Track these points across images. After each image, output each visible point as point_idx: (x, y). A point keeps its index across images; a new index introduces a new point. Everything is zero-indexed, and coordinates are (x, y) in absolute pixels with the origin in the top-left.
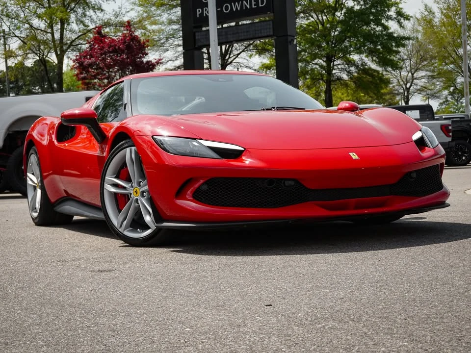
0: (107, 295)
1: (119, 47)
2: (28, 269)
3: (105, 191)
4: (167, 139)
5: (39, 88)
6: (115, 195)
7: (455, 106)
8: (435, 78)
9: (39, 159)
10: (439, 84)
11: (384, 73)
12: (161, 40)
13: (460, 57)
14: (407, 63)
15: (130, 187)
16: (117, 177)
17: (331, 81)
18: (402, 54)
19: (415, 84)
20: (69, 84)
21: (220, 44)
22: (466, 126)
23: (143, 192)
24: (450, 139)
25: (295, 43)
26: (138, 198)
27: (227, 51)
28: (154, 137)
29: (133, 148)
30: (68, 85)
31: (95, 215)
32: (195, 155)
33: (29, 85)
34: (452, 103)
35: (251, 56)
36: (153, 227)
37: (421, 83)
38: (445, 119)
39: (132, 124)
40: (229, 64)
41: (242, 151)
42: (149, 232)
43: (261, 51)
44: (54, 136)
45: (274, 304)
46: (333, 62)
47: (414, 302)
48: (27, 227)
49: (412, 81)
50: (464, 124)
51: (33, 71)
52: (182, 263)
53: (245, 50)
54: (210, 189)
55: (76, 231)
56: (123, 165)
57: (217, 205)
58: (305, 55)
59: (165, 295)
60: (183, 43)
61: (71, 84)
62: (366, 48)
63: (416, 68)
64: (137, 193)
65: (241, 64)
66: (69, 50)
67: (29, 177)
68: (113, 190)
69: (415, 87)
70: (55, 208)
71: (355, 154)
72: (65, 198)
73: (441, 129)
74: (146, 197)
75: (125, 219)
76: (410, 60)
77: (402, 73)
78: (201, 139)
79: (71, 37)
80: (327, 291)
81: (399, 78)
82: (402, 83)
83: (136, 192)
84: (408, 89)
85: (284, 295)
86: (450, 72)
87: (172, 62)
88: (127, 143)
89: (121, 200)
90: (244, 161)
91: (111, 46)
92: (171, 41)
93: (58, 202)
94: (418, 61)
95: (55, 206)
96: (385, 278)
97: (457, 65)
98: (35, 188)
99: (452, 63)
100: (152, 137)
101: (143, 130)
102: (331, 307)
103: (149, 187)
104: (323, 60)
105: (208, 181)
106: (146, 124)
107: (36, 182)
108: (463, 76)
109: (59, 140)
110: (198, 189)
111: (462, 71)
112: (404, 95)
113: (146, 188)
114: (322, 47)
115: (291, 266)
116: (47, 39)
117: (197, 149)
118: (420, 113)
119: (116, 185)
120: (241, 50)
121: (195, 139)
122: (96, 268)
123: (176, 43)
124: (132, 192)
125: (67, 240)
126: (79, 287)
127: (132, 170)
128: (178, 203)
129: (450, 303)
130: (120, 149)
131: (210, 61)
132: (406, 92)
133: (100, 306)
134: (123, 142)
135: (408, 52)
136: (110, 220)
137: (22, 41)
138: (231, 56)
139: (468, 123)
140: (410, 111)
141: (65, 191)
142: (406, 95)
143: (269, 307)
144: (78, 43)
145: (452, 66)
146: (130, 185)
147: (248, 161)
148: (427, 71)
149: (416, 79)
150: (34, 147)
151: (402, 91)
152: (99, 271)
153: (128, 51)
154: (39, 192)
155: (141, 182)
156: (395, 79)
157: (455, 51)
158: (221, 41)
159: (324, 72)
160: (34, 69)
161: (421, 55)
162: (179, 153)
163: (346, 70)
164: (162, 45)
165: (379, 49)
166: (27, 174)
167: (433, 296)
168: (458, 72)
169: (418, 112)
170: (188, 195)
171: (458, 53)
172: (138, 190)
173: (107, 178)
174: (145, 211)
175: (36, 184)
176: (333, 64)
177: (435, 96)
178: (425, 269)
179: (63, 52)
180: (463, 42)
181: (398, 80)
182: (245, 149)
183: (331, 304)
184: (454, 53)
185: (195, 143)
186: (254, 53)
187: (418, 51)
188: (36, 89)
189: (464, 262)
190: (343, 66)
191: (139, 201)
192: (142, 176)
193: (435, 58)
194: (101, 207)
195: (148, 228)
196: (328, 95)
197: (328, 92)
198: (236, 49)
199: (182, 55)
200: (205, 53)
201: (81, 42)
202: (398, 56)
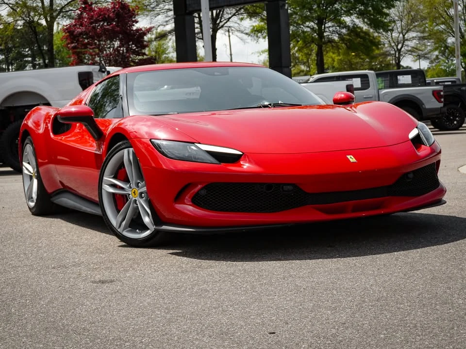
0: (110, 316)
1: (109, 16)
2: (29, 278)
3: (103, 190)
4: (164, 143)
5: (28, 50)
6: (114, 195)
7: (445, 64)
8: (426, 39)
9: (34, 149)
10: (430, 45)
11: (376, 34)
12: (151, 4)
13: (451, 18)
14: (399, 24)
15: (128, 188)
16: (115, 178)
17: (322, 43)
18: (393, 15)
19: (406, 45)
20: (60, 45)
21: (211, 9)
22: (457, 91)
23: (141, 193)
24: (442, 105)
25: (286, 7)
26: (136, 198)
27: (217, 15)
28: (152, 140)
29: (131, 150)
30: (58, 47)
31: (93, 211)
32: (194, 160)
33: (18, 47)
34: (443, 61)
35: (242, 19)
36: (152, 228)
37: (412, 44)
38: (437, 83)
39: (129, 125)
40: (220, 28)
41: (241, 155)
42: (147, 233)
43: (252, 15)
44: (49, 125)
45: (278, 332)
46: (325, 24)
47: (414, 329)
48: (24, 217)
49: (404, 42)
50: (455, 89)
51: (23, 33)
52: (182, 272)
53: (237, 14)
54: (209, 194)
55: (74, 224)
56: (121, 165)
57: (216, 210)
58: (296, 18)
59: (168, 316)
60: (174, 7)
61: (61, 45)
62: (358, 9)
63: (407, 29)
64: (135, 194)
65: (232, 28)
66: (59, 17)
67: (24, 166)
68: (111, 190)
69: (406, 48)
70: (52, 199)
71: (352, 157)
72: (62, 190)
73: (433, 94)
74: (144, 199)
75: (124, 219)
76: (402, 21)
77: (393, 35)
78: (199, 143)
79: (61, 4)
80: (329, 312)
81: (391, 39)
82: (393, 44)
83: (134, 192)
84: (399, 51)
85: (286, 319)
86: (441, 32)
87: (163, 26)
88: (124, 144)
89: (119, 201)
90: (242, 166)
91: (100, 15)
92: (161, 6)
93: (55, 193)
94: (409, 22)
95: (51, 197)
96: (385, 294)
97: (447, 25)
98: (31, 177)
99: (443, 23)
100: (150, 140)
101: (139, 131)
102: (334, 336)
103: (147, 188)
104: (314, 23)
105: (206, 186)
106: (143, 125)
107: (32, 172)
108: (454, 37)
109: (55, 133)
110: (197, 193)
111: (453, 32)
112: (395, 56)
113: (145, 189)
114: (312, 9)
115: (291, 276)
116: (38, 6)
117: (195, 153)
118: (412, 77)
119: (114, 186)
120: (232, 14)
121: (193, 143)
122: (98, 278)
123: (167, 7)
124: (130, 193)
125: (65, 235)
126: (82, 305)
127: (130, 171)
128: (176, 207)
129: (451, 331)
130: (118, 149)
131: (201, 26)
132: (397, 53)
133: (104, 332)
134: (121, 143)
135: (399, 13)
136: (109, 220)
137: (11, 8)
138: (222, 20)
139: (459, 87)
140: (402, 76)
141: (61, 182)
142: (397, 56)
143: (273, 335)
144: (68, 9)
145: (443, 26)
146: (128, 185)
147: (246, 166)
148: (417, 32)
149: (407, 40)
150: (29, 137)
151: (394, 52)
152: (100, 281)
153: (118, 19)
154: (35, 182)
155: (139, 183)
156: (386, 40)
157: (446, 12)
158: (212, 6)
159: (315, 34)
160: (23, 31)
161: (412, 16)
162: (178, 157)
163: (337, 33)
164: (153, 9)
165: (370, 10)
166: (22, 164)
167: (434, 320)
168: (448, 32)
169: (409, 77)
170: (187, 200)
171: (449, 14)
172: (136, 191)
173: (105, 178)
174: (144, 212)
175: (32, 174)
176: (325, 26)
177: (426, 57)
178: (424, 281)
179: (53, 19)
180: (454, 4)
181: (389, 41)
182: (243, 153)
183: (334, 331)
184: (445, 13)
185: (193, 147)
186: (246, 17)
187: (409, 12)
188: (25, 51)
189: (462, 272)
190: (334, 28)
191: (137, 202)
192: (140, 176)
193: (425, 19)
194: (99, 203)
195: (147, 228)
196: (319, 58)
197: (320, 55)
198: (227, 13)
199: (173, 20)
200: (196, 17)
201: (71, 8)
202: (388, 18)
